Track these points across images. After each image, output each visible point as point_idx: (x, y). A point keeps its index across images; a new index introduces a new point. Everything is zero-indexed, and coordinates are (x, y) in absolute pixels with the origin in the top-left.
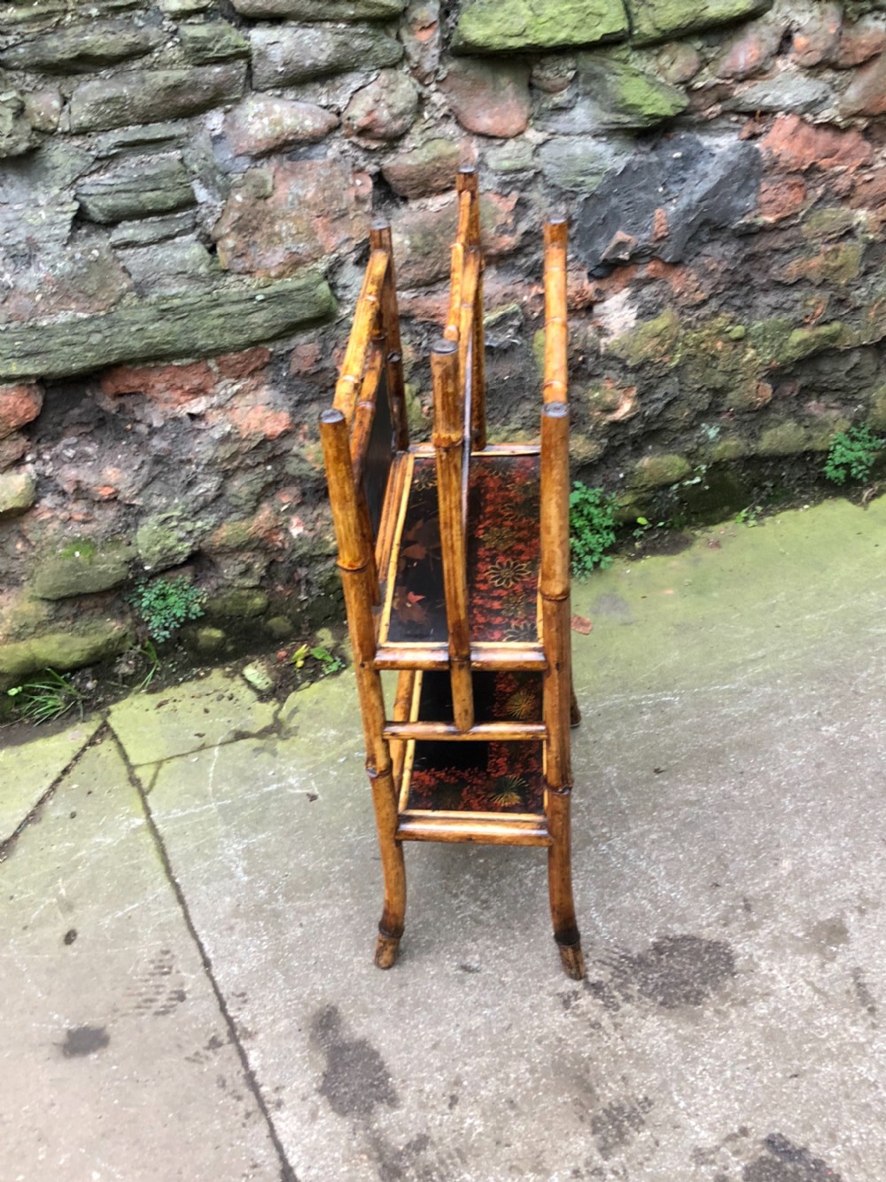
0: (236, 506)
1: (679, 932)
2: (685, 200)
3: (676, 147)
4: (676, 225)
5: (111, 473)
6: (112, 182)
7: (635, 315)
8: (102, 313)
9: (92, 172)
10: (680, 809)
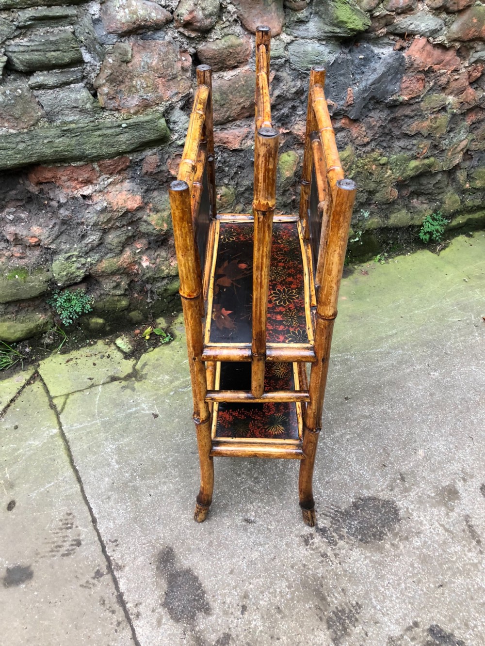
0: (110, 250)
1: (366, 495)
2: (364, 84)
3: (360, 53)
4: (357, 98)
5: (36, 230)
6: (28, 44)
8: (25, 130)
9: (15, 37)
10: (361, 421)
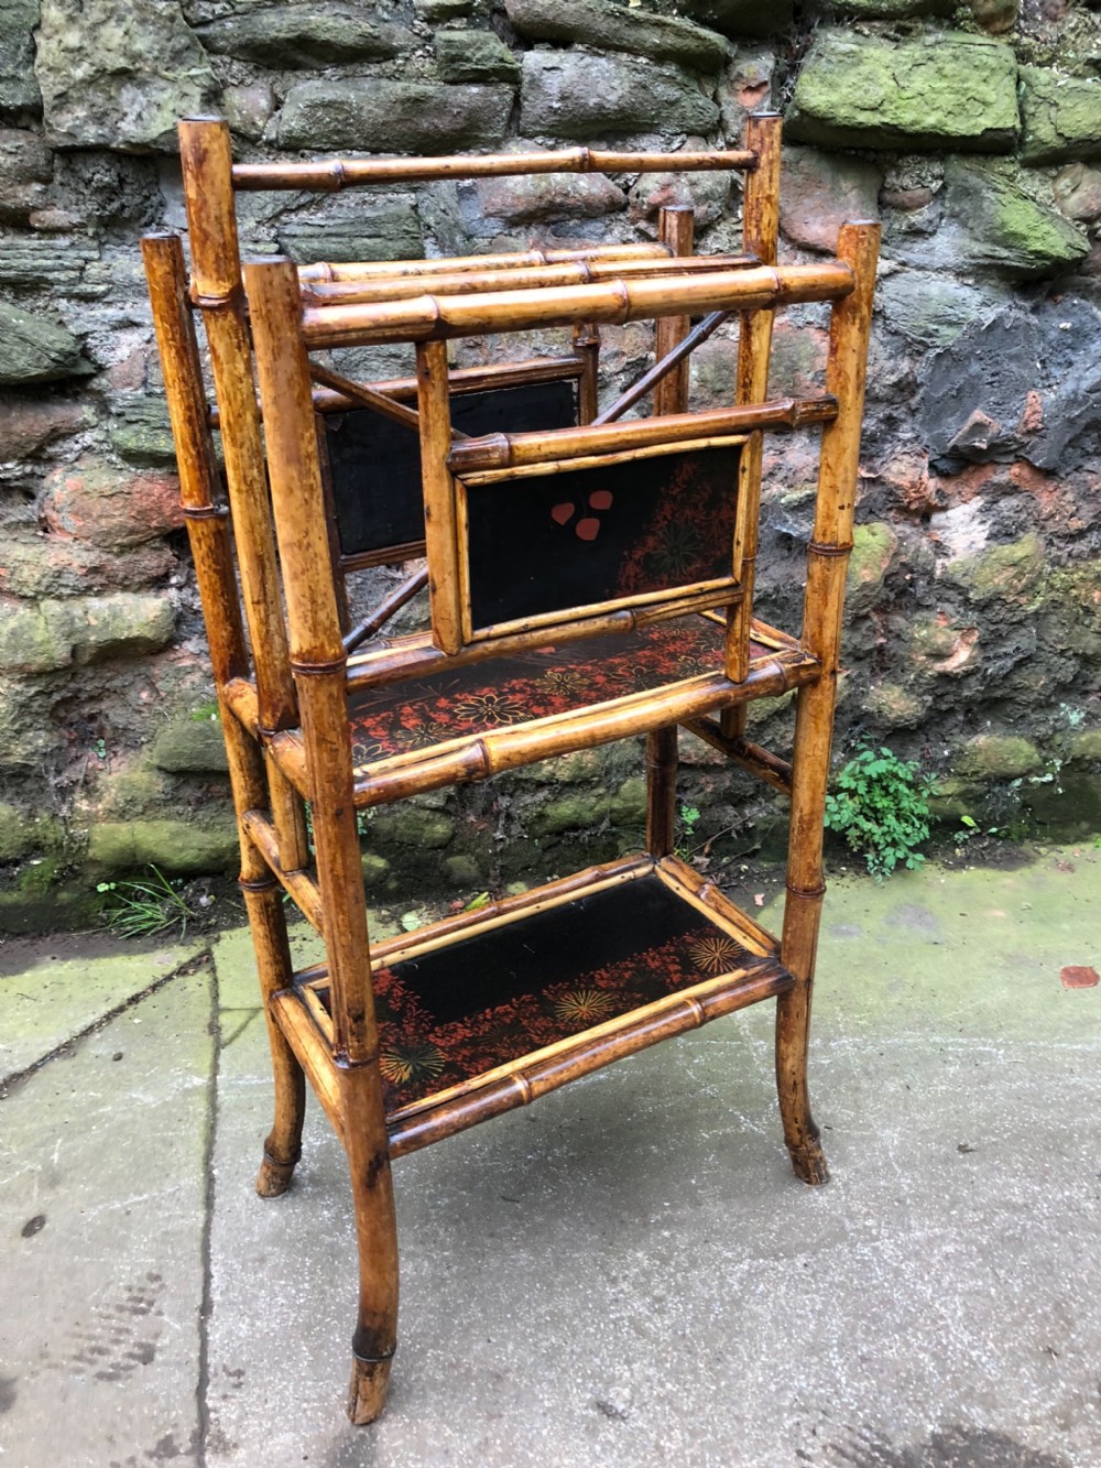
2: (1070, 386)
3: (1064, 315)
4: (1053, 418)
6: (323, 223)
7: (985, 535)
9: (301, 207)
10: (996, 1213)
